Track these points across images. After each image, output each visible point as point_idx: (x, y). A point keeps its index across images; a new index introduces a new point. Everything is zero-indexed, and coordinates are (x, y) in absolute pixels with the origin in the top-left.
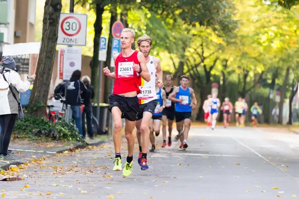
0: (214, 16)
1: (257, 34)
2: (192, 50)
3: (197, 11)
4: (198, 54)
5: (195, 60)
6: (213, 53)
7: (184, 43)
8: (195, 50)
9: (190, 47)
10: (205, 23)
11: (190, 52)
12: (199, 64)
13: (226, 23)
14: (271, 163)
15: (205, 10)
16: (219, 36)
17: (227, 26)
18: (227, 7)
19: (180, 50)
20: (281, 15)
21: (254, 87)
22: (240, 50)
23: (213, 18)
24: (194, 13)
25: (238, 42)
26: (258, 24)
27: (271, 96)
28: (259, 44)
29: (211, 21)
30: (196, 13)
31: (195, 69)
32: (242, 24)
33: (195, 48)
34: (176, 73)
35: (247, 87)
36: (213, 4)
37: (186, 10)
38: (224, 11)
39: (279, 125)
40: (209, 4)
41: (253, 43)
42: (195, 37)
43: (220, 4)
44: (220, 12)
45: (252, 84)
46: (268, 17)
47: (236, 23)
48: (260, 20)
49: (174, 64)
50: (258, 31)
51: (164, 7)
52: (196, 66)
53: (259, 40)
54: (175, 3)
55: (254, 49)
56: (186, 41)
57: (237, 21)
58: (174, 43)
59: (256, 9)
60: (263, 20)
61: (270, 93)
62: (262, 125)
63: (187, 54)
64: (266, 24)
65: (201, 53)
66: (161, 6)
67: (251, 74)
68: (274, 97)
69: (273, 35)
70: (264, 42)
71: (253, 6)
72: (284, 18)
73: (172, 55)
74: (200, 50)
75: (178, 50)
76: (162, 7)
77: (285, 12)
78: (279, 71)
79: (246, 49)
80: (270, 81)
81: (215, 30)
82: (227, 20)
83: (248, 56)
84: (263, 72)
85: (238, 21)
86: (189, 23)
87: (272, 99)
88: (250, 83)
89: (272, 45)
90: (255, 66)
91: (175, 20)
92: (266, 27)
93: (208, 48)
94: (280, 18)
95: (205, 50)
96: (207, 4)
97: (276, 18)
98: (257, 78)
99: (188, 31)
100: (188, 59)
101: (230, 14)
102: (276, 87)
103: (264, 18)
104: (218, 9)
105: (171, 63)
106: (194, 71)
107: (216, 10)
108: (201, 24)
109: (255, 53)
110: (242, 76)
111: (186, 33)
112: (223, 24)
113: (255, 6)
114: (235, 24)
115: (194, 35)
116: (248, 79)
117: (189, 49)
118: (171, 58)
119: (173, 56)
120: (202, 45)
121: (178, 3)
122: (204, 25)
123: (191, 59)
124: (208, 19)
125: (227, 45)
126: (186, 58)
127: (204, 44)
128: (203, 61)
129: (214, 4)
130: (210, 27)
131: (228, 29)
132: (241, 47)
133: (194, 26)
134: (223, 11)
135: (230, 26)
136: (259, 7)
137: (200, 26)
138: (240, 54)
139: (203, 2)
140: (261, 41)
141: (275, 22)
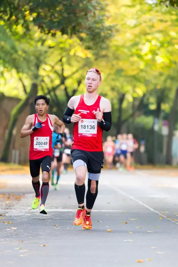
0: (80, 20)
1: (136, 44)
2: (48, 68)
3: (56, 15)
4: (56, 72)
5: (52, 81)
6: (77, 71)
7: (38, 58)
8: (53, 67)
9: (46, 64)
10: (69, 31)
11: (45, 71)
12: (58, 86)
13: (97, 31)
14: (169, 219)
15: (69, 14)
16: (88, 48)
17: (99, 34)
18: (98, 8)
19: (33, 68)
20: (167, 17)
21: (133, 115)
22: (113, 66)
23: (79, 24)
24: (53, 17)
25: (110, 55)
26: (137, 31)
27: (156, 128)
28: (140, 56)
29: (77, 28)
30: (56, 18)
31: (52, 93)
32: (118, 31)
33: (53, 64)
34: (27, 100)
35: (124, 117)
36: (78, 4)
37: (42, 14)
38: (95, 13)
39: (167, 166)
40: (73, 4)
41: (132, 55)
42: (51, 50)
43: (88, 5)
44: (89, 15)
45: (130, 112)
46: (150, 20)
47: (111, 30)
48: (140, 24)
49: (24, 87)
50: (137, 40)
51: (12, 10)
52: (54, 89)
53: (139, 52)
54: (28, 4)
55: (132, 63)
56: (40, 55)
57: (110, 27)
58: (24, 59)
59: (134, 10)
60: (144, 25)
61: (154, 124)
62: (145, 167)
63: (42, 72)
64: (148, 31)
65: (60, 72)
66: (8, 9)
67: (129, 98)
68: (160, 129)
69: (159, 44)
70: (146, 55)
71: (129, 6)
72: (172, 21)
73: (21, 74)
74: (58, 68)
75: (29, 68)
76: (10, 10)
77: (174, 12)
78: (166, 93)
79: (121, 64)
80: (153, 107)
81: (81, 39)
82: (98, 26)
83: (123, 74)
84: (144, 95)
85: (114, 27)
86: (47, 32)
87: (157, 132)
88: (126, 110)
89: (157, 58)
90: (134, 87)
91: (27, 28)
92: (149, 34)
93: (69, 64)
94: (166, 21)
95: (66, 67)
96: (71, 5)
97: (161, 21)
98: (137, 103)
99: (43, 42)
100: (43, 81)
101: (101, 18)
102: (162, 115)
103: (145, 22)
104: (86, 11)
105: (20, 86)
106: (51, 96)
107: (83, 13)
108: (63, 32)
109: (133, 70)
110: (116, 101)
111: (39, 44)
112: (93, 31)
113: (133, 6)
114: (109, 32)
115: (50, 47)
116: (125, 105)
117: (43, 66)
118: (20, 79)
119: (24, 76)
120: (61, 60)
121: (31, 4)
122: (67, 34)
123: (46, 79)
124: (73, 24)
125: (96, 59)
126: (40, 79)
127: (64, 60)
128: (62, 82)
129: (81, 5)
130: (74, 36)
131: (100, 38)
132: (114, 62)
133: (54, 35)
134: (92, 14)
135: (103, 34)
136: (138, 7)
137: (63, 34)
138: (113, 72)
139: (65, 3)
140: (143, 53)
141: (161, 26)
